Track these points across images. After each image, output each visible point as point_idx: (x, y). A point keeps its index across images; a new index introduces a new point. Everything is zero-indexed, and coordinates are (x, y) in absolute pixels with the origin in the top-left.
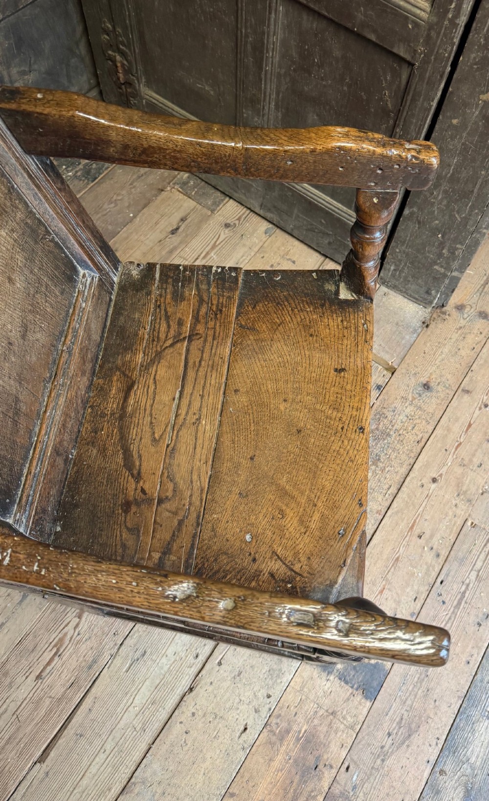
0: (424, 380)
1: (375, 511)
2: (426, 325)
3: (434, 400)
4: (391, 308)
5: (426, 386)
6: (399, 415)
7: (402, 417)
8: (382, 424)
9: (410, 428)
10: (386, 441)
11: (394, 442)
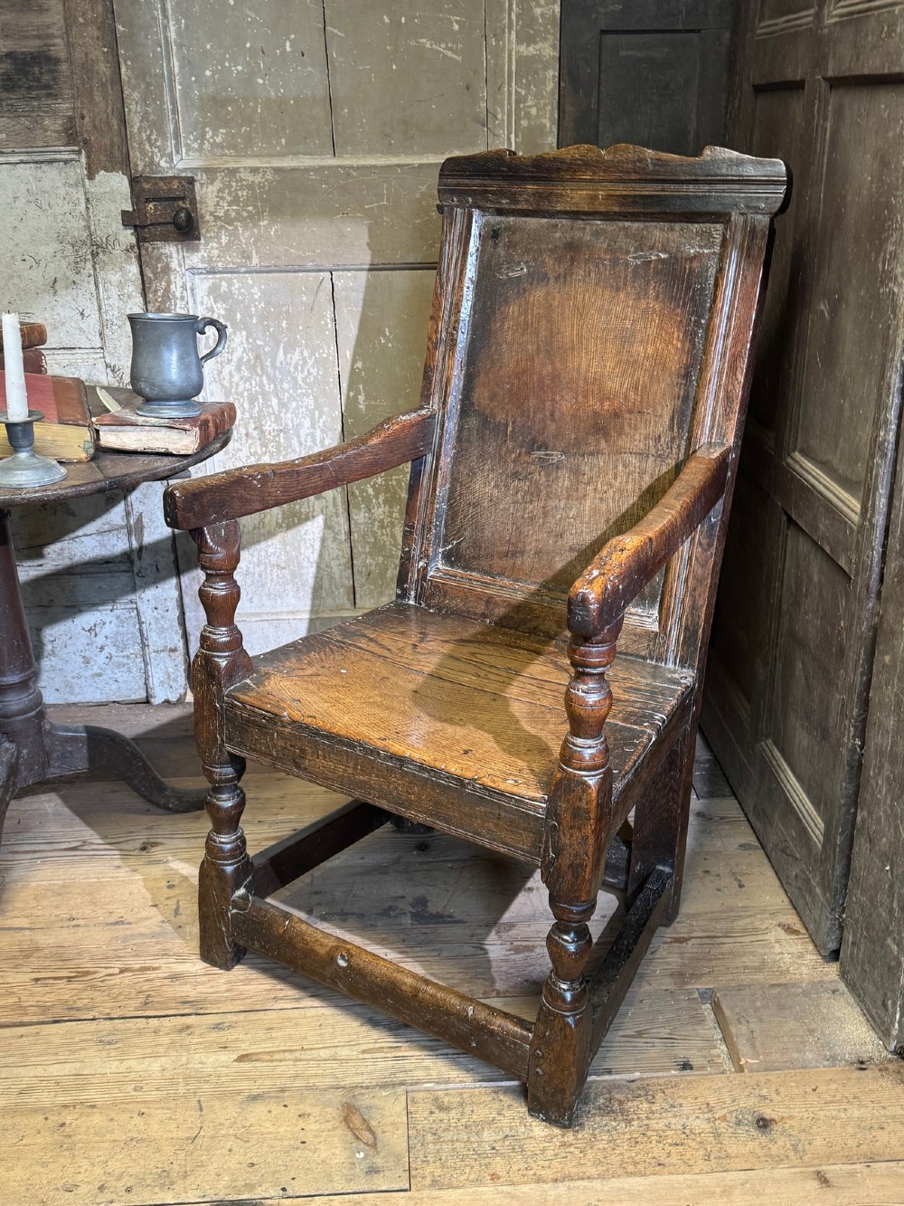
0: (768, 1113)
1: (491, 1172)
2: (861, 1065)
3: (751, 1145)
4: (825, 1011)
5: (763, 1124)
6: (675, 1116)
7: (677, 1123)
8: (635, 1103)
9: (670, 1141)
10: (614, 1124)
11: (624, 1134)
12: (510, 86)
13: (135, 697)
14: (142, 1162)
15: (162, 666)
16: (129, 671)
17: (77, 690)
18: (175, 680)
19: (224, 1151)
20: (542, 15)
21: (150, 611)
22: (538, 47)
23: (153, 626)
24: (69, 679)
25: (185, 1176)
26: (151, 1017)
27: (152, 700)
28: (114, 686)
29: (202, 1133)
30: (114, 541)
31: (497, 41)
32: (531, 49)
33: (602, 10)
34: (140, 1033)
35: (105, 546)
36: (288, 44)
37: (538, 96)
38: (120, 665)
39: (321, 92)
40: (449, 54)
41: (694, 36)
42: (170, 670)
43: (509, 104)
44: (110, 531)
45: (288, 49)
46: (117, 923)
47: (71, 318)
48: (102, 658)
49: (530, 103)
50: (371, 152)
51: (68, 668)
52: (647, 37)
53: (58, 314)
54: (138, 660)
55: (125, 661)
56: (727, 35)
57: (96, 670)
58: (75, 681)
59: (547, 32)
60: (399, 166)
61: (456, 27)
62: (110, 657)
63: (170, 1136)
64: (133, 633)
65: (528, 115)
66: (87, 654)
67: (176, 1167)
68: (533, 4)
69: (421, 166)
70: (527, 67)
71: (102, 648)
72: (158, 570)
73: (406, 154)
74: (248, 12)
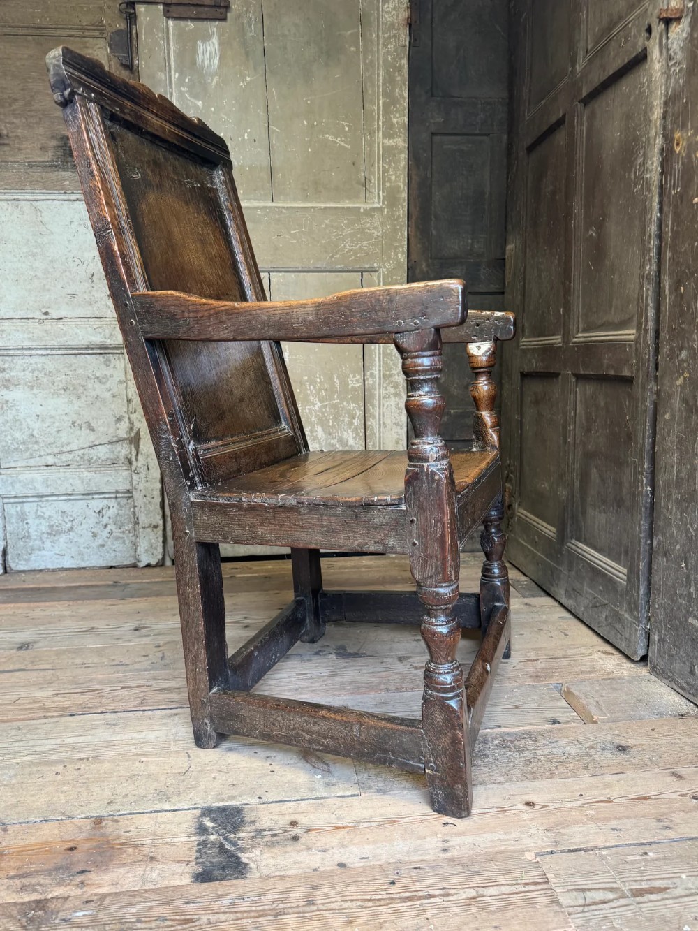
0: (623, 743)
2: (682, 716)
3: (617, 760)
4: (646, 690)
6: (555, 747)
7: (557, 750)
8: (523, 742)
9: (555, 760)
10: (510, 753)
11: (519, 758)
12: (378, 163)
13: (127, 563)
14: (144, 787)
15: (147, 538)
16: (124, 543)
17: (86, 558)
18: (156, 549)
19: (209, 779)
20: (397, 123)
21: (141, 498)
22: (395, 140)
23: (143, 509)
24: (82, 549)
25: (179, 794)
26: (145, 710)
27: (139, 564)
28: (113, 554)
29: (191, 769)
30: (119, 449)
31: (371, 137)
32: (391, 141)
33: (432, 121)
34: (137, 718)
35: (113, 452)
36: (246, 135)
37: (396, 169)
38: (117, 538)
39: (265, 163)
40: (343, 144)
41: (486, 138)
42: (153, 541)
43: (379, 173)
44: (117, 442)
45: (246, 137)
46: (119, 665)
47: (102, 299)
48: (105, 533)
49: (391, 173)
50: (295, 200)
51: (82, 540)
52: (458, 138)
53: (93, 296)
54: (131, 535)
55: (121, 535)
56: (505, 137)
57: (101, 542)
58: (86, 550)
59: (400, 132)
60: (312, 207)
61: (347, 129)
62: (111, 533)
63: (165, 772)
64: (128, 515)
65: (390, 180)
66: (95, 530)
67: (171, 789)
68: (392, 116)
69: (326, 208)
70: (389, 151)
71: (106, 526)
72: (148, 469)
73: (317, 202)
74: (223, 116)
